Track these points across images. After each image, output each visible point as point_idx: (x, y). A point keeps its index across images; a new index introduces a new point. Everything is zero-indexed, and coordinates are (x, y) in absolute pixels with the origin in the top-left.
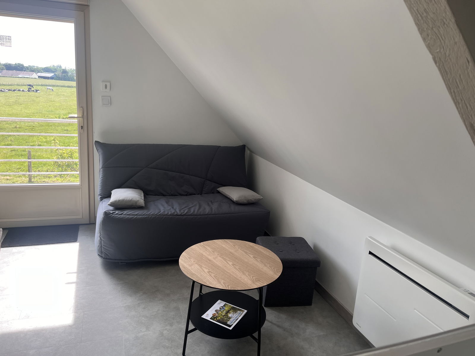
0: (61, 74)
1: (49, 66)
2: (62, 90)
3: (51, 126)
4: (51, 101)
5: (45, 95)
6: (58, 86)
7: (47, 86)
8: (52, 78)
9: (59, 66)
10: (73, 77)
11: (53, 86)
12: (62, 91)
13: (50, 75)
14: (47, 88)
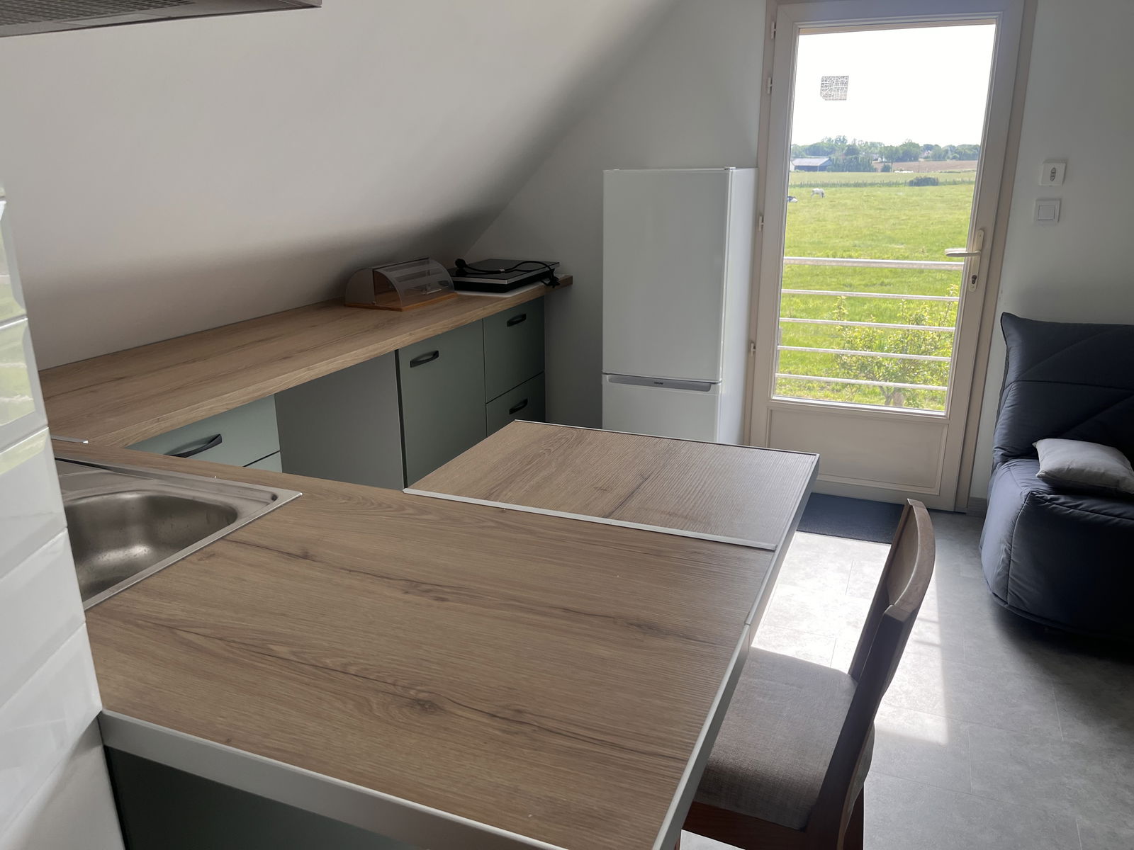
0: (844, 157)
1: (819, 141)
2: (841, 193)
3: (818, 275)
4: (819, 220)
5: (808, 206)
6: (834, 185)
7: (811, 186)
8: (822, 168)
9: (842, 138)
10: (869, 160)
11: (824, 185)
12: (841, 195)
13: (818, 161)
14: (813, 191)
